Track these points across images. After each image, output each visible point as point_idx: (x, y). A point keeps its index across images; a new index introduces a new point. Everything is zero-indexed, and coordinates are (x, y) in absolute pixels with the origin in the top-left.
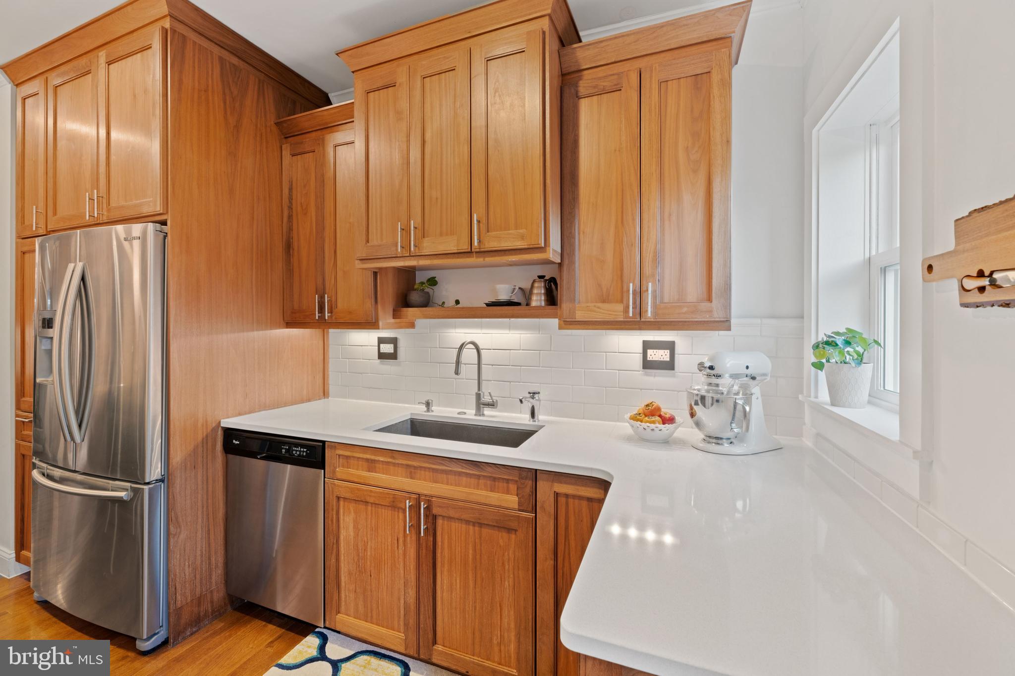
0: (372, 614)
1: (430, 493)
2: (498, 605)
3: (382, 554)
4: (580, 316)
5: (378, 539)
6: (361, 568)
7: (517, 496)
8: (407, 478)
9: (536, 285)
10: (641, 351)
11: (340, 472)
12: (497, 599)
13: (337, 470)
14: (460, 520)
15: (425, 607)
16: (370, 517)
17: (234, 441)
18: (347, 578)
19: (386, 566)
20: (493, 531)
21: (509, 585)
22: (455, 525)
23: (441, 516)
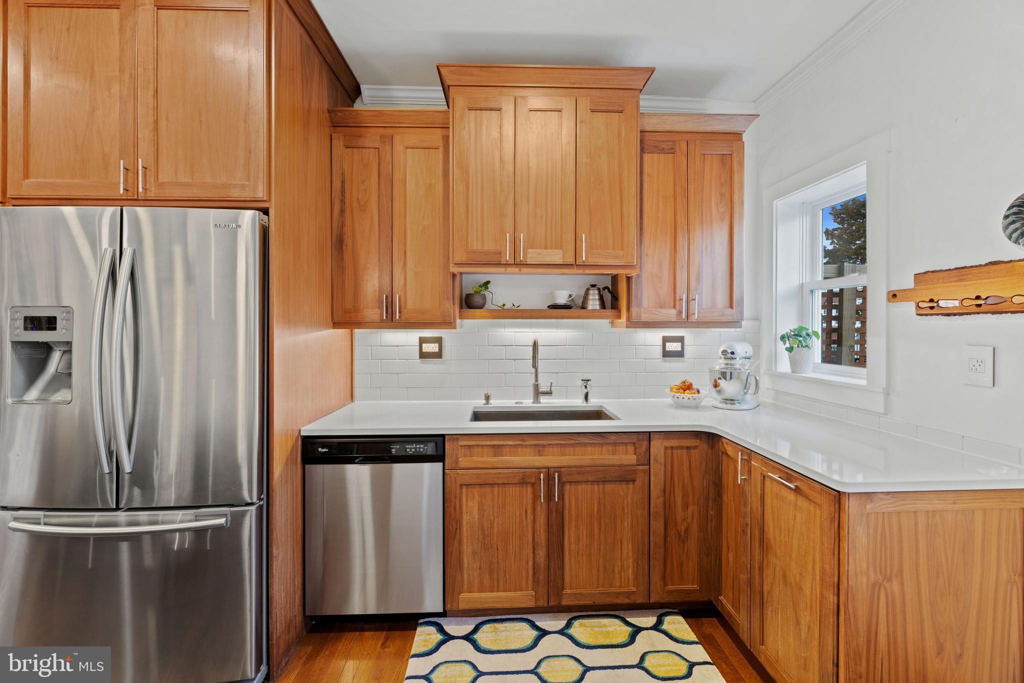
0: (498, 584)
1: (559, 465)
2: (619, 542)
3: (510, 527)
4: (645, 317)
5: (505, 515)
6: (487, 545)
7: (635, 454)
8: (536, 456)
9: (591, 292)
10: (662, 344)
11: (463, 462)
12: (618, 537)
13: (460, 460)
14: (587, 482)
15: (554, 561)
16: (496, 497)
17: (320, 450)
18: (470, 558)
19: (514, 536)
20: (614, 486)
21: (628, 524)
22: (582, 488)
23: (568, 482)
